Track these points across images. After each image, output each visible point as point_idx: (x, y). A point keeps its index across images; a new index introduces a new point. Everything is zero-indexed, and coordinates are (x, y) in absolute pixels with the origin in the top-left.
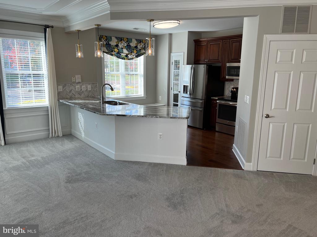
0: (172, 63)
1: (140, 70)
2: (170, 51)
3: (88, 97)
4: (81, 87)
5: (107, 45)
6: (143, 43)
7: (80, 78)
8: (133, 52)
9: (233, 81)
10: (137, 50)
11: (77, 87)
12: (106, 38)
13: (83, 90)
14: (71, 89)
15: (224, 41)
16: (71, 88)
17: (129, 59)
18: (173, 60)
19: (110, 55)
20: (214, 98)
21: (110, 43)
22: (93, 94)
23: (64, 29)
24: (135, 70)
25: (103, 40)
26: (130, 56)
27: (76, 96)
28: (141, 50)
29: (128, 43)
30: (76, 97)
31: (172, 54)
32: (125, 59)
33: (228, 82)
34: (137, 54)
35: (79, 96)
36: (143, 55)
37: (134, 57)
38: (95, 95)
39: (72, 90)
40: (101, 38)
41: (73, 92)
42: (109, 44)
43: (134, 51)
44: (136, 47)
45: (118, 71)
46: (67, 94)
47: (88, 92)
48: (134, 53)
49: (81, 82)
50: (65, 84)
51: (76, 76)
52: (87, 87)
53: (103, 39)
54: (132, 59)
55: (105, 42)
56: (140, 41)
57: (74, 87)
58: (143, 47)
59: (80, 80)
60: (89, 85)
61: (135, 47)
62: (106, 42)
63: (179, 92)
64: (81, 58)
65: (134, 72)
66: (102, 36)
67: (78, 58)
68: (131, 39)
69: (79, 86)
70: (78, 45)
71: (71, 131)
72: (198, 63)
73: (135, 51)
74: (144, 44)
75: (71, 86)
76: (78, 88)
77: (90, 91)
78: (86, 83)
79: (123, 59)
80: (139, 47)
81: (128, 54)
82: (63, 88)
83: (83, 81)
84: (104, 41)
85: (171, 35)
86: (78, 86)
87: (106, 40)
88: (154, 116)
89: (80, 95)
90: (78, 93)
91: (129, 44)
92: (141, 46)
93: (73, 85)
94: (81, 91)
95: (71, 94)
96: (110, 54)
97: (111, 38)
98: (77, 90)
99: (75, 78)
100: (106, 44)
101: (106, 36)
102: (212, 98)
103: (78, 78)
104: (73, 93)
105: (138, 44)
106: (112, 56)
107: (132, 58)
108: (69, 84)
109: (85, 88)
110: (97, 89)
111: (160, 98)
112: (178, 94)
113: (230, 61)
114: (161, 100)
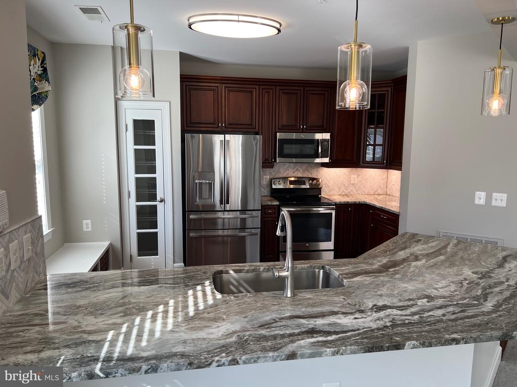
15: (262, 87)
18: (127, 119)
20: (269, 203)
28: (35, 80)
31: (123, 104)
35: (5, 304)
36: (47, 97)
47: (24, 269)
52: (21, 247)
56: (33, 52)
58: (40, 72)
60: (26, 232)
63: (161, 201)
77: (29, 259)
80: (33, 70)
90: (2, 291)
92: (36, 69)
94: (9, 276)
111: (87, 224)
112: (156, 206)
113: (279, 129)
114: (90, 229)
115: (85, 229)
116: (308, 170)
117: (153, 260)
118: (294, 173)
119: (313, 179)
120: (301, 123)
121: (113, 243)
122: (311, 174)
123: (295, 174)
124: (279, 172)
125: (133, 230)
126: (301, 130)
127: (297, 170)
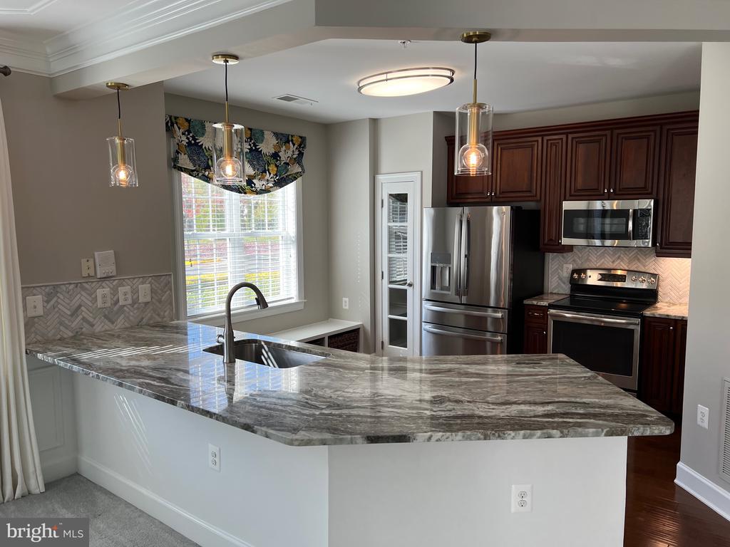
0: (382, 201)
1: (284, 224)
2: (375, 170)
3: (139, 325)
4: (115, 291)
5: (193, 148)
6: (294, 145)
7: (113, 260)
8: (268, 170)
9: (572, 251)
10: (277, 166)
11: (100, 292)
12: (186, 124)
13: (121, 303)
14: (76, 305)
15: (546, 138)
16: (76, 302)
17: (257, 193)
18: (384, 193)
19: (200, 178)
20: (535, 303)
21: (201, 140)
22: (159, 315)
23: (51, 81)
24: (269, 225)
25: (179, 133)
26: (258, 184)
27: (98, 328)
28: (288, 164)
29: (254, 143)
30: (97, 330)
31: (380, 178)
32: (245, 193)
33: (555, 254)
34: (277, 176)
35: (108, 326)
36: (295, 179)
37: (271, 185)
38: (164, 317)
39: (80, 306)
40: (172, 125)
41: (84, 312)
42: (196, 144)
43: (270, 168)
44: (276, 156)
45: (221, 226)
46: (61, 323)
47: (138, 308)
48: (270, 174)
49: (114, 274)
50: (55, 287)
51: (96, 254)
52: (135, 291)
53: (179, 129)
54: (267, 191)
55: (184, 138)
56: (285, 139)
57: (90, 295)
58: (295, 156)
59: (111, 269)
60: (143, 283)
61: (272, 156)
62: (188, 138)
63: (410, 285)
64: (129, 189)
65: (267, 230)
66: (176, 118)
67: (118, 188)
68: (262, 132)
69: (107, 290)
70: (118, 141)
71: (76, 462)
72: (462, 201)
73: (273, 168)
74: (296, 146)
75: (79, 289)
76: (104, 296)
77: (147, 303)
78: (134, 278)
79: (240, 192)
80: (284, 156)
81: (254, 177)
82: (48, 302)
83: (123, 268)
84: (183, 134)
85: (374, 122)
86: (103, 292)
87: (189, 132)
88: (539, 433)
89: (113, 323)
90: (105, 316)
91: (255, 146)
92: (290, 154)
93: (84, 289)
94: (116, 308)
95: (76, 323)
96: (200, 174)
97: (203, 127)
98: (100, 304)
99: (92, 260)
100: (189, 143)
101: (187, 120)
102: (526, 302)
103: (104, 261)
104: (84, 319)
105: (279, 146)
106: (206, 181)
107: (263, 188)
108: (72, 287)
109: (129, 296)
110: (171, 296)
111: (346, 302)
112: (405, 291)
113: (570, 196)
114: (347, 308)
115: (344, 307)
116: (638, 260)
117: (401, 351)
118: (613, 262)
119: (654, 275)
120: (607, 186)
121: (365, 325)
122: (644, 266)
123: (615, 264)
124: (588, 260)
125: (385, 316)
126: (606, 196)
127: (619, 258)
